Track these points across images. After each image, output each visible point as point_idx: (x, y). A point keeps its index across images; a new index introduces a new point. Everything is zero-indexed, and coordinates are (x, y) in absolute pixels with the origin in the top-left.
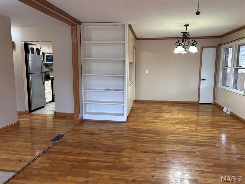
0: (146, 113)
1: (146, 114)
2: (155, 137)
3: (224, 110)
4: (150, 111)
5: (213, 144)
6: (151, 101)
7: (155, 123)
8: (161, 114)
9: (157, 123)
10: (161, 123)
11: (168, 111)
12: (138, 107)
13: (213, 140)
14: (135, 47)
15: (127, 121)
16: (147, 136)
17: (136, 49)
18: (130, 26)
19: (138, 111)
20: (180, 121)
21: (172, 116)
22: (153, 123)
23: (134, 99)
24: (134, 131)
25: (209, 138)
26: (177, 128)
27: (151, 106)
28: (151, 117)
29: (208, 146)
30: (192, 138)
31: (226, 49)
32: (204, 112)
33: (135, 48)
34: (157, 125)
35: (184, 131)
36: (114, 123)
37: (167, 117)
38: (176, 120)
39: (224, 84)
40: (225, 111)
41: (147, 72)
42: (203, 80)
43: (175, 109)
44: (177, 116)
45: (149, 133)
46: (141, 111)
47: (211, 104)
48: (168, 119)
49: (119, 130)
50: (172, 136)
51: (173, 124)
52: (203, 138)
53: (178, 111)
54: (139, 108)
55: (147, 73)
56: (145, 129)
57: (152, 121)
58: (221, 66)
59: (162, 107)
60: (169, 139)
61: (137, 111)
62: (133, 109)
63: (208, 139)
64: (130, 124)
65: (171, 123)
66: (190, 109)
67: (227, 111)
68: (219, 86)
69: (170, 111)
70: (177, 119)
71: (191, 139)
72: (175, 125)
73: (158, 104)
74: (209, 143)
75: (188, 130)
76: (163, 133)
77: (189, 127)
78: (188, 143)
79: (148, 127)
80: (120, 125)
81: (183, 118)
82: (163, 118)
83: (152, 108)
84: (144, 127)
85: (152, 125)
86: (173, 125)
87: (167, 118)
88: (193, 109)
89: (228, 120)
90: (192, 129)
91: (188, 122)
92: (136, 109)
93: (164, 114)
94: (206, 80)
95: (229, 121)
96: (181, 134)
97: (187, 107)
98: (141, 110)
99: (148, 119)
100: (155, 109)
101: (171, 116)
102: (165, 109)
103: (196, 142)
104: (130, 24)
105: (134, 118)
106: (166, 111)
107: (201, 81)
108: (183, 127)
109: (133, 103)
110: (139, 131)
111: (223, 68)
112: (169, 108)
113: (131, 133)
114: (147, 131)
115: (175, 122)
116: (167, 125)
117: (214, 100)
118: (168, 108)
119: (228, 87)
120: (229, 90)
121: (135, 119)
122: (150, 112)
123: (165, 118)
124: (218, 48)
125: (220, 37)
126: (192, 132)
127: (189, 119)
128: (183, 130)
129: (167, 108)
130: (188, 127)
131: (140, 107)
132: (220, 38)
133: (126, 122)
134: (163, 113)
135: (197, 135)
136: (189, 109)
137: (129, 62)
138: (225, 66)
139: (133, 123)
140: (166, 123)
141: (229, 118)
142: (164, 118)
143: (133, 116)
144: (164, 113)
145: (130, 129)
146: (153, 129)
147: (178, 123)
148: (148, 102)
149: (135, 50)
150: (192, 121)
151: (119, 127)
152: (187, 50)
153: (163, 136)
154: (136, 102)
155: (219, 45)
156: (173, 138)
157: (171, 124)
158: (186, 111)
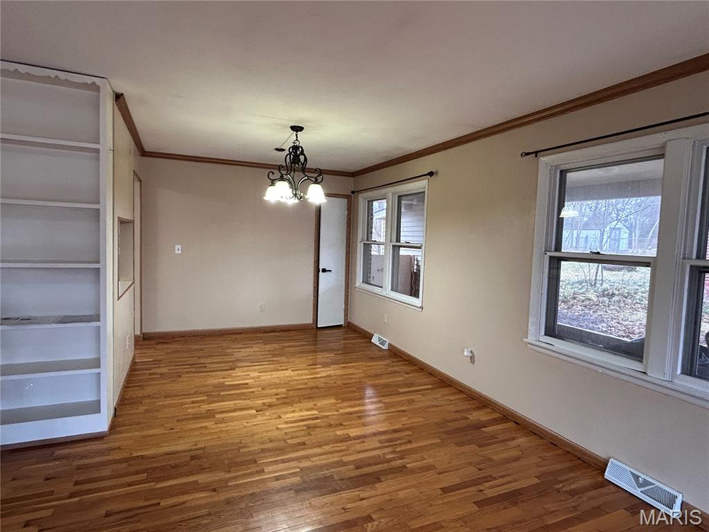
0: (181, 379)
1: (182, 382)
2: (227, 480)
3: (375, 340)
4: (194, 370)
5: (399, 463)
6: (194, 331)
7: (217, 416)
8: (230, 376)
9: (223, 415)
10: (234, 411)
11: (246, 361)
12: (152, 357)
13: (391, 446)
14: (137, 175)
15: (113, 427)
16: (197, 487)
17: (141, 181)
18: (118, 97)
19: (154, 374)
20: (288, 390)
21: (262, 378)
22: (210, 415)
23: (138, 333)
24: (144, 471)
25: (380, 442)
26: (286, 423)
27: (196, 350)
28: (201, 393)
29: (392, 476)
30: (341, 454)
31: (368, 201)
32: (334, 350)
33: (137, 177)
34: (223, 421)
35: (309, 427)
36: (52, 449)
37: (247, 384)
38: (275, 391)
39: (366, 280)
40: (378, 344)
41: (178, 249)
42: (324, 270)
43: (263, 353)
44: (276, 374)
45: (202, 470)
46: (164, 374)
47: (341, 326)
48: (253, 392)
49: (76, 483)
50: (283, 461)
51: (270, 406)
52: (366, 446)
53: (274, 356)
54: (157, 362)
55: (180, 252)
56: (185, 451)
57: (205, 407)
58: (359, 239)
59: (229, 348)
60: (277, 479)
61: (150, 374)
62: (135, 370)
63: (379, 445)
64: (126, 438)
65: (263, 403)
66: (301, 346)
67: (383, 343)
68: (357, 285)
69: (254, 361)
70: (277, 386)
71: (339, 459)
72: (280, 411)
73: (214, 340)
74: (389, 461)
75: (319, 421)
76: (249, 453)
77: (317, 409)
78: (336, 477)
79: (196, 439)
80: (83, 457)
81: (293, 381)
82: (237, 389)
83: (199, 357)
84: (181, 441)
85: (207, 424)
86: (273, 411)
87: (251, 388)
88: (307, 345)
89: (393, 366)
90: (327, 416)
91: (309, 391)
92: (146, 369)
93: (238, 372)
94: (330, 271)
95: (396, 372)
96: (304, 444)
97: (292, 340)
98: (165, 370)
99: (193, 402)
100: (208, 360)
101: (259, 377)
102: (237, 355)
103: (357, 468)
104: (119, 91)
105: (142, 409)
106: (242, 361)
107: (321, 273)
108: (302, 414)
109: (135, 346)
110: (163, 468)
111: (364, 244)
112: (247, 350)
113: (129, 485)
114: (193, 458)
115: (273, 400)
116: (255, 416)
117: (346, 315)
118: (244, 352)
119: (382, 287)
120: (384, 294)
121: (146, 411)
122: (195, 372)
123: (243, 388)
124: (351, 198)
125: (353, 174)
126: (330, 426)
127: (308, 379)
128: (306, 425)
129: (242, 350)
130: (313, 409)
131: (159, 358)
132: (353, 176)
133: (110, 434)
134: (234, 369)
135: (348, 438)
136: (298, 346)
137: (116, 219)
138: (367, 240)
139: (137, 433)
140: (251, 408)
141: (393, 362)
142: (239, 389)
143: (137, 398)
144: (237, 369)
145: (125, 465)
146: (213, 443)
147: (286, 401)
148: (184, 337)
149: (137, 184)
150: (319, 387)
151: (79, 468)
152: (302, 194)
153: (254, 470)
154: (145, 340)
155: (353, 192)
156: (285, 470)
157: (267, 409)
158: (293, 354)
